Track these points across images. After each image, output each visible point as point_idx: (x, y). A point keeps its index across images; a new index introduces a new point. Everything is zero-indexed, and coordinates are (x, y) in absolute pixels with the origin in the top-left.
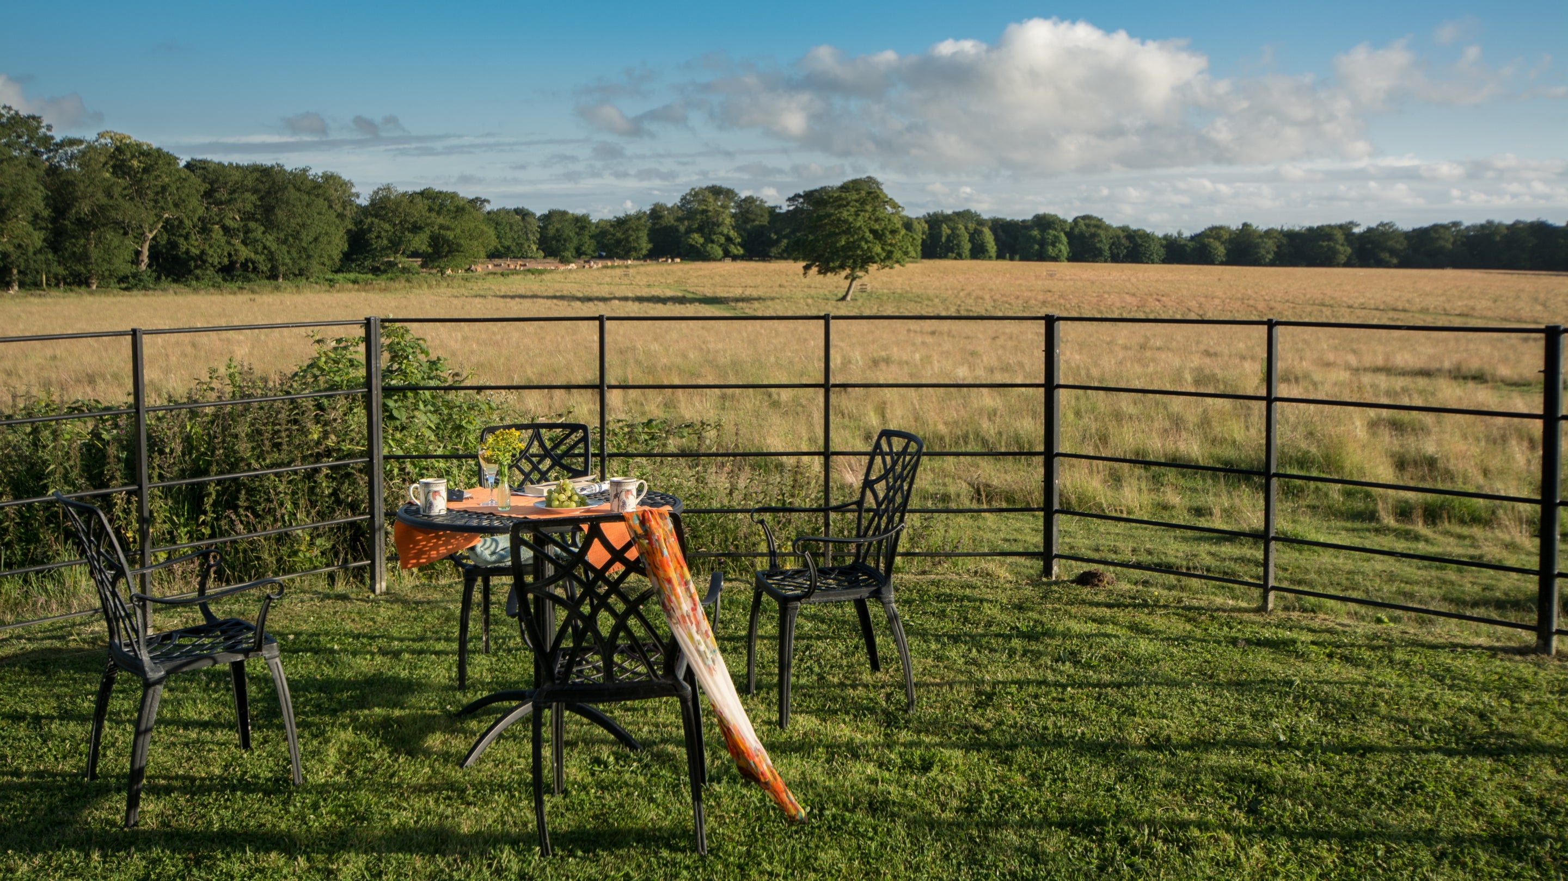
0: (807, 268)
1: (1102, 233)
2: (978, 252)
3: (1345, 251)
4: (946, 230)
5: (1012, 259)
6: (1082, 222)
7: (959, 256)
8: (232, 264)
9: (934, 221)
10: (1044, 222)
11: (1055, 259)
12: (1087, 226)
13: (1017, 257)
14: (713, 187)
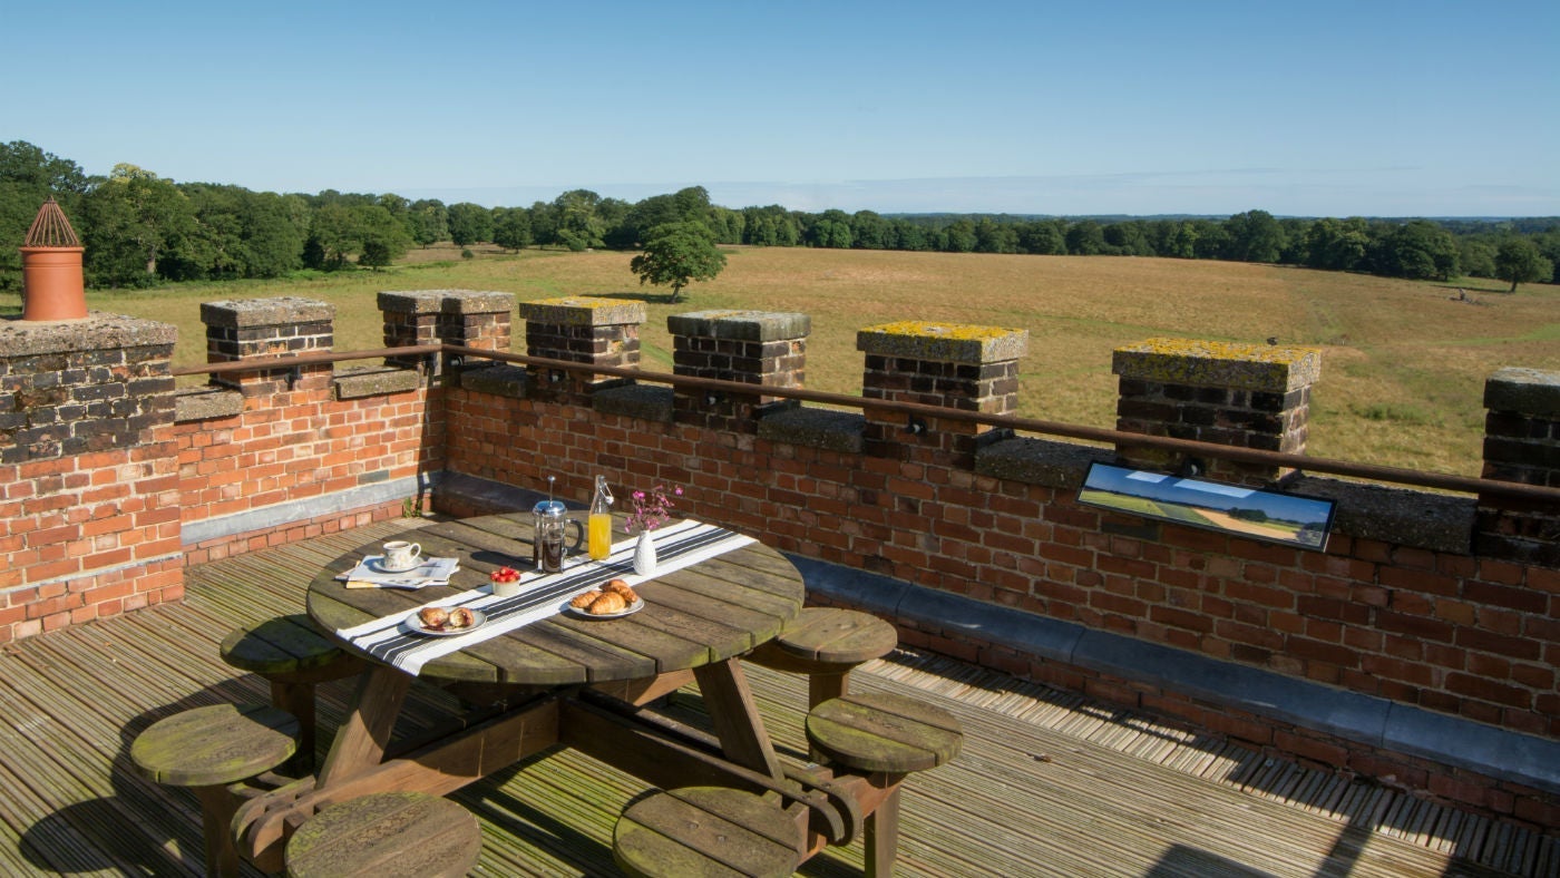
0: (643, 278)
1: (876, 225)
2: (783, 240)
3: (1059, 240)
4: (758, 223)
5: (808, 246)
6: (861, 217)
7: (769, 244)
8: (217, 267)
9: (750, 214)
10: (833, 216)
11: (840, 246)
12: (866, 219)
13: (811, 243)
14: (581, 191)
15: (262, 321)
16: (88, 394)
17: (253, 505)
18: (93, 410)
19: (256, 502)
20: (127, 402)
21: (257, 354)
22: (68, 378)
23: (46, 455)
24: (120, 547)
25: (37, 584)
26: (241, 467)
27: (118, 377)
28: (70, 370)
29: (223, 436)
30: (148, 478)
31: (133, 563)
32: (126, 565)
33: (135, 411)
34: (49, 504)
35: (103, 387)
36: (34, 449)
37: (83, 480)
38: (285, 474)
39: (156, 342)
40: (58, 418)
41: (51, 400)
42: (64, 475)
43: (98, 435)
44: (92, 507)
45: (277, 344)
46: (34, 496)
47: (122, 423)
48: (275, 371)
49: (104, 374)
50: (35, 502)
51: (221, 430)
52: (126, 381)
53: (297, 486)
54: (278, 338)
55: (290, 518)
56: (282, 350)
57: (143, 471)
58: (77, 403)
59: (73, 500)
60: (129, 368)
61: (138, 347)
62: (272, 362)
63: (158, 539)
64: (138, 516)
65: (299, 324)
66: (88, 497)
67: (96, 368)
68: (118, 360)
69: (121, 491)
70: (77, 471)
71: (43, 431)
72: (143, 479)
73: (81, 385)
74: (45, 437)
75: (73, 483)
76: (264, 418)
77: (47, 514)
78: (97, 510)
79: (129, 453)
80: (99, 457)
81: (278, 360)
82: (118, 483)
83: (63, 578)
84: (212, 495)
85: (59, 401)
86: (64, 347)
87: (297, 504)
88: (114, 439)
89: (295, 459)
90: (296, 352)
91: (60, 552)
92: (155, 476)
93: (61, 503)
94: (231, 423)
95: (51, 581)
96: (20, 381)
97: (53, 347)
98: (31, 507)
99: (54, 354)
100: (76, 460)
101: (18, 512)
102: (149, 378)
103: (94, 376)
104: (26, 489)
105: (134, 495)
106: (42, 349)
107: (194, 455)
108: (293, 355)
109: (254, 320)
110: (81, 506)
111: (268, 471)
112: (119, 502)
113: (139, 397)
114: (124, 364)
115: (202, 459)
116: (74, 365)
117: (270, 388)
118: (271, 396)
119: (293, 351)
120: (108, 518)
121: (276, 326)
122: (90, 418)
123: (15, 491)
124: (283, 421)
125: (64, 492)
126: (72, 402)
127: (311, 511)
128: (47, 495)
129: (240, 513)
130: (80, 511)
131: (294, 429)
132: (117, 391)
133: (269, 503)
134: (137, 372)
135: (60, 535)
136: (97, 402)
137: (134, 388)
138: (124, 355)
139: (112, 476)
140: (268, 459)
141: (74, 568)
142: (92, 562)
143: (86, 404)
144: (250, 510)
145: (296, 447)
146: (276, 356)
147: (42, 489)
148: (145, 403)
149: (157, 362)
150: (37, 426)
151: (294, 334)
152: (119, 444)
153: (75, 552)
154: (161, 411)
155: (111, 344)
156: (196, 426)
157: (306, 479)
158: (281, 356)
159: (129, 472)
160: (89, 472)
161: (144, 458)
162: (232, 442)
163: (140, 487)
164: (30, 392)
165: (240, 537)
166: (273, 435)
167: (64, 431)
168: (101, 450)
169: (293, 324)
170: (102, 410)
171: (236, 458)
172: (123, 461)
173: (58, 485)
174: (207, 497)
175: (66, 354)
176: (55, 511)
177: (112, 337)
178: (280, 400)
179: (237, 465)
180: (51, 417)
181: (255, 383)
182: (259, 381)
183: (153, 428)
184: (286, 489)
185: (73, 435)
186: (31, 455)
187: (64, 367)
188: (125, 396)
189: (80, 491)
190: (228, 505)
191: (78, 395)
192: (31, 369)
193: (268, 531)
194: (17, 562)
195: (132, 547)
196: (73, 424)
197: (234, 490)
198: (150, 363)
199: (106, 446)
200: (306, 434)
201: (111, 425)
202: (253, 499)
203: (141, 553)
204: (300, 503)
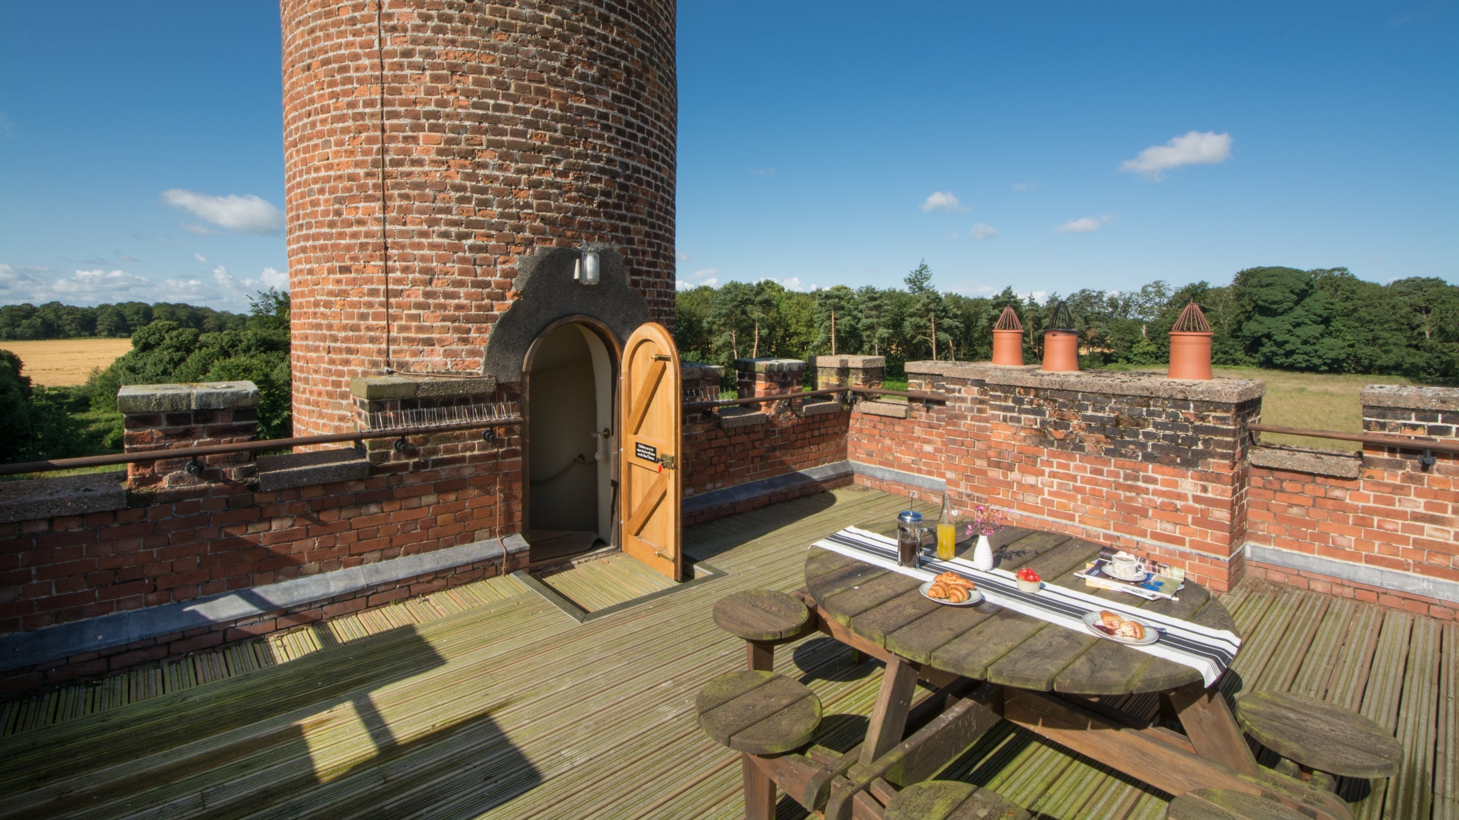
15: (1390, 403)
16: (1163, 426)
17: (1367, 562)
18: (1165, 437)
19: (1370, 560)
20: (1191, 437)
21: (1386, 432)
22: (1150, 413)
23: (1130, 457)
24: (1177, 534)
25: (1119, 534)
26: (1355, 524)
27: (1186, 420)
28: (1152, 408)
29: (1337, 493)
30: (1203, 495)
31: (1186, 549)
32: (1182, 548)
33: (1197, 445)
34: (1130, 488)
35: (1174, 423)
36: (1123, 451)
37: (1154, 481)
38: (1411, 547)
39: (1217, 400)
40: (1141, 437)
41: (1138, 425)
42: (1141, 473)
43: (1167, 455)
44: (1159, 500)
45: (1414, 427)
46: (1121, 480)
47: (1186, 451)
48: (1409, 451)
49: (1176, 416)
50: (1121, 484)
51: (1338, 488)
52: (1192, 423)
53: (1425, 562)
54: (1413, 421)
55: (1409, 589)
56: (1421, 433)
57: (1199, 488)
58: (1154, 431)
59: (1146, 491)
60: (1196, 415)
61: (1201, 401)
62: (1406, 442)
63: (1209, 540)
64: (1193, 518)
65: (1443, 412)
66: (1155, 493)
67: (1170, 410)
68: (1188, 408)
69: (1180, 496)
70: (1150, 474)
71: (1130, 443)
72: (1199, 493)
73: (1158, 420)
74: (1132, 447)
75: (1147, 480)
76: (1390, 490)
77: (1128, 494)
78: (1162, 503)
79: (1190, 473)
80: (1167, 469)
81: (1412, 442)
82: (1179, 490)
83: (1136, 538)
84: (1322, 537)
85: (1143, 427)
86: (1146, 393)
87: (1423, 580)
88: (1178, 460)
89: (1425, 537)
90: (1439, 438)
91: (1135, 521)
92: (1210, 495)
93: (1139, 491)
94: (1348, 484)
95: (1128, 536)
96: (1119, 410)
97: (1140, 392)
98: (1118, 486)
99: (1141, 397)
100: (1150, 466)
101: (1110, 486)
102: (1211, 425)
103: (1169, 415)
104: (1117, 475)
105: (1191, 502)
106: (1132, 392)
107: (1306, 500)
108: (1435, 440)
109: (1379, 402)
110: (1150, 496)
111: (1389, 538)
112: (1179, 504)
113: (1201, 436)
114: (1192, 411)
115: (1314, 506)
116: (1155, 406)
117: (1401, 466)
118: (1400, 472)
119: (1433, 437)
120: (1169, 511)
121: (1413, 410)
122: (1162, 442)
123: (1110, 473)
124: (1412, 497)
125: (1140, 484)
126: (1151, 429)
127: (1441, 593)
128: (1129, 482)
129: (1351, 563)
130: (1150, 500)
131: (1425, 508)
132: (1184, 428)
133: (1386, 566)
134: (1203, 419)
135: (1137, 510)
136: (1167, 432)
137: (1197, 429)
138: (1192, 405)
139: (1175, 484)
140: (1389, 526)
141: (1143, 534)
142: (1156, 536)
143: (1161, 433)
144: (1363, 564)
145: (1428, 527)
146: (1409, 437)
147: (1126, 477)
148: (1205, 442)
149: (1219, 414)
150: (1127, 438)
151: (1436, 421)
152: (1181, 464)
153: (1143, 524)
154: (1219, 450)
155: (1180, 396)
156: (1310, 478)
157: (1438, 560)
158: (1416, 438)
159: (1188, 485)
160: (1159, 477)
161: (1201, 480)
162: (1348, 501)
163: (1196, 499)
164: (1125, 417)
165: (1345, 582)
166: (1397, 507)
167: (1143, 446)
168: (1168, 465)
169: (1438, 411)
170: (1173, 439)
171: (1351, 515)
172: (1185, 477)
173: (1136, 479)
174: (1314, 537)
175: (1150, 398)
176: (1133, 494)
177: (1182, 391)
178: (1410, 478)
179: (1351, 522)
180: (1136, 435)
181: (1381, 457)
182: (1385, 456)
183: (1211, 460)
184: (1410, 561)
185: (1150, 450)
186: (1122, 455)
187: (1148, 406)
188: (1190, 433)
189: (1151, 487)
190: (1336, 551)
191: (1156, 425)
192: (1127, 403)
193: (1380, 590)
194: (1107, 515)
195: (1187, 539)
196: (1150, 443)
197: (1348, 541)
198: (1213, 414)
199: (1172, 463)
200: (1444, 518)
201: (1178, 452)
202: (1366, 556)
203: (1193, 545)
204: (1428, 581)
